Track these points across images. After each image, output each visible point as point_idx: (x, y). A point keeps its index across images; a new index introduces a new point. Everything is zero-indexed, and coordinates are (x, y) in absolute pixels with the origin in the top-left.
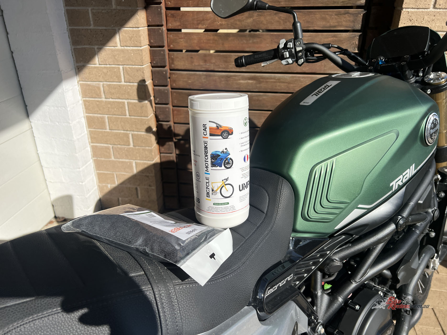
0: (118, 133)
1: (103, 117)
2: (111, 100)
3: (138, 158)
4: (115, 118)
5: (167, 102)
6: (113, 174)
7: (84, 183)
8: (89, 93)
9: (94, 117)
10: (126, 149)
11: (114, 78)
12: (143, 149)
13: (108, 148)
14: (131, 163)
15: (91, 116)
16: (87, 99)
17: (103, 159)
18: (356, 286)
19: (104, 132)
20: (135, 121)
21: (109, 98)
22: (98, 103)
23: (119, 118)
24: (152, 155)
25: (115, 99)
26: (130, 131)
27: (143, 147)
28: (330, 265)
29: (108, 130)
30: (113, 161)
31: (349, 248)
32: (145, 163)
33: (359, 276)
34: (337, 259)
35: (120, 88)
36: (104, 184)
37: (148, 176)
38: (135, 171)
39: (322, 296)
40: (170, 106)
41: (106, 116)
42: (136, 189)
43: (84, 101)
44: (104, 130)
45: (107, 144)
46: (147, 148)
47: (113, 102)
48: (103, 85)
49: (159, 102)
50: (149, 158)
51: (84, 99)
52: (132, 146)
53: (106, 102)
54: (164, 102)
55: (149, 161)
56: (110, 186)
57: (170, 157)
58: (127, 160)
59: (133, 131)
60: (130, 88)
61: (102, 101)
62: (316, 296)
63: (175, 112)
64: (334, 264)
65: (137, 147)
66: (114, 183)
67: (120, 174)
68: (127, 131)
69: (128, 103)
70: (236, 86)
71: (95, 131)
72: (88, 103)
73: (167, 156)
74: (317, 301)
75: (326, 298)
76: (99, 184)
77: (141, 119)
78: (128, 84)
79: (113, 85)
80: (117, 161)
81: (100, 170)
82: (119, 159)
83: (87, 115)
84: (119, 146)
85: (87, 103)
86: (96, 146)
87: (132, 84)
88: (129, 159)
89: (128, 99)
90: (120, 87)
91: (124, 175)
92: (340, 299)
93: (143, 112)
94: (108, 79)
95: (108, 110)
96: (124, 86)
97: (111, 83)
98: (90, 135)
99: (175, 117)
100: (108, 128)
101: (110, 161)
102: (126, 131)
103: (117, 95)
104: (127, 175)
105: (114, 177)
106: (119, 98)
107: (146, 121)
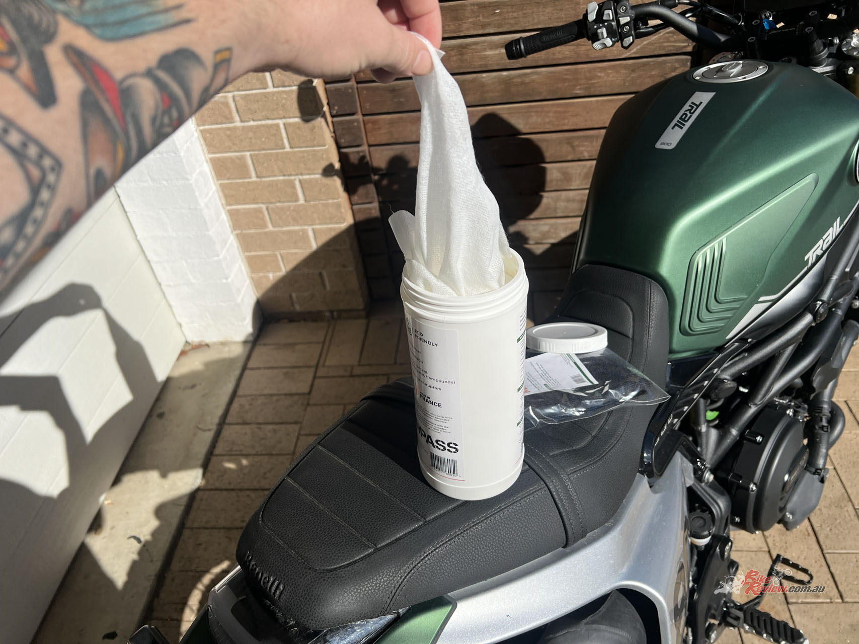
0: (273, 181)
1: (242, 156)
2: (252, 123)
3: (317, 222)
4: (265, 154)
5: (353, 111)
6: (275, 256)
7: (229, 280)
8: (209, 117)
9: (225, 158)
10: (292, 208)
11: (254, 81)
12: (324, 205)
13: (259, 211)
14: (305, 233)
15: (219, 159)
16: (207, 127)
17: (252, 231)
18: (756, 410)
19: (248, 182)
20: (303, 157)
21: (247, 121)
22: (228, 132)
23: (271, 154)
24: (341, 212)
25: (260, 120)
26: (297, 175)
27: (323, 200)
28: (719, 389)
29: (254, 179)
30: (272, 233)
31: (744, 358)
32: (331, 229)
33: (760, 396)
34: (727, 377)
35: (266, 99)
36: (261, 274)
37: (337, 251)
38: (314, 246)
39: (707, 432)
40: (359, 117)
41: (248, 154)
42: (321, 274)
43: (202, 132)
44: (246, 180)
45: (257, 203)
46: (330, 201)
47: (258, 127)
48: (234, 97)
49: (340, 113)
50: (336, 219)
51: (202, 128)
52: (302, 201)
53: (243, 128)
54: (348, 112)
55: (336, 223)
56: (272, 277)
57: (369, 209)
58: (297, 228)
59: (301, 174)
60: (285, 96)
61: (235, 128)
62: (700, 433)
63: (369, 126)
64: (725, 386)
65: (312, 203)
66: (280, 270)
67: (288, 253)
68: (290, 175)
69: (284, 124)
70: (480, 63)
71: (231, 183)
72: (211, 134)
73: (366, 209)
74: (701, 439)
75: (714, 433)
76: (253, 275)
77: (314, 151)
78: (281, 89)
79: (252, 94)
80: (279, 231)
81: (250, 252)
82: (282, 227)
83: (211, 156)
84: (278, 204)
85: (208, 135)
86: (237, 210)
87: (288, 89)
88: (301, 225)
89: (285, 118)
90: (266, 97)
91: (296, 254)
92: (734, 432)
93: (315, 138)
94: (242, 86)
95: (251, 142)
96: (273, 93)
97: (248, 92)
98: (223, 191)
99: (369, 134)
100: (253, 174)
101: (266, 233)
102: (288, 175)
103: (264, 114)
104: (300, 253)
105: (277, 260)
106: (268, 119)
107: (323, 154)
